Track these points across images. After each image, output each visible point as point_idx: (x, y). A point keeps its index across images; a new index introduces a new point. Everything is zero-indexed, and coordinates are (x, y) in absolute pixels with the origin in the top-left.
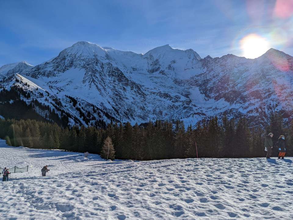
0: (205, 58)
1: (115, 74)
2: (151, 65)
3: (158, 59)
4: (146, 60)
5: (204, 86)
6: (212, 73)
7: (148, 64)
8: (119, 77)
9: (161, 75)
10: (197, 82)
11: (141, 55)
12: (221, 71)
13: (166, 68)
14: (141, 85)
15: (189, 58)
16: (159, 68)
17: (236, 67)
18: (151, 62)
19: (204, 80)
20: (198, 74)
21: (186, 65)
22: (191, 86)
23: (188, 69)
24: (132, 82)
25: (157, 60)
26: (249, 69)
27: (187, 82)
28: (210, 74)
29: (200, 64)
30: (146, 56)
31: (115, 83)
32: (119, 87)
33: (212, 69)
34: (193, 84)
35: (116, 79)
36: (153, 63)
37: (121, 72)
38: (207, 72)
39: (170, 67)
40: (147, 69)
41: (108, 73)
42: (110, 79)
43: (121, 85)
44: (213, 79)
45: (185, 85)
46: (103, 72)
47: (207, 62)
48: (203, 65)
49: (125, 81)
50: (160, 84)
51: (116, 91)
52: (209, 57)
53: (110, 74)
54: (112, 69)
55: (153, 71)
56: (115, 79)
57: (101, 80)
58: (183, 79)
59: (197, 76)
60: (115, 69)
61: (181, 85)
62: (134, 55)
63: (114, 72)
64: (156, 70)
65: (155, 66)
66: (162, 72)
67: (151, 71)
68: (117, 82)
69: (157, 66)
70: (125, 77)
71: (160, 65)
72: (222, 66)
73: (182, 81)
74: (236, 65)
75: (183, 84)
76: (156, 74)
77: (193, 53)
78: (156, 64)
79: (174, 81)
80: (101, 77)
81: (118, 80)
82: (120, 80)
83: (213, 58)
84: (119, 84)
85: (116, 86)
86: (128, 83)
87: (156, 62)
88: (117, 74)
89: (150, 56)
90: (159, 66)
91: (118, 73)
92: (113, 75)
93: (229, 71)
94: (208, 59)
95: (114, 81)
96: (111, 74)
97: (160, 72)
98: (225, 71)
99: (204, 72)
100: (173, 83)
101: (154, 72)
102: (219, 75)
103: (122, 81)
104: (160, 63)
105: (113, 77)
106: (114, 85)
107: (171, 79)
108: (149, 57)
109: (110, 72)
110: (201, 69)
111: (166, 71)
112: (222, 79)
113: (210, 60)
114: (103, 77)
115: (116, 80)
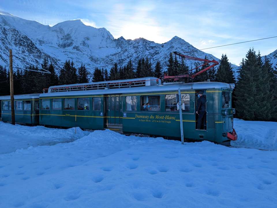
0: (118, 38)
1: (23, 43)
2: (62, 39)
3: (69, 33)
4: (55, 34)
5: (119, 66)
6: (126, 54)
7: (59, 38)
8: (28, 47)
9: (75, 51)
10: (112, 61)
11: (48, 27)
12: (134, 52)
13: (80, 44)
14: (56, 59)
15: (103, 37)
16: (71, 43)
17: (147, 50)
18: (61, 36)
19: (119, 60)
20: (113, 54)
21: (101, 44)
22: (107, 65)
23: (102, 47)
24: (46, 55)
25: (68, 35)
26: (159, 52)
27: (103, 60)
28: (124, 54)
29: (114, 44)
30: (55, 29)
31: (25, 54)
32: (30, 59)
33: (126, 50)
34: (109, 63)
35: (26, 49)
36: (63, 37)
37: (32, 42)
38: (122, 52)
39: (84, 44)
40: (57, 43)
41: (13, 42)
42: (17, 48)
43: (32, 57)
44: (128, 59)
45: (101, 63)
46: (7, 39)
47: (121, 43)
48: (117, 45)
49: (37, 53)
50: (77, 60)
51: (27, 64)
52: (122, 38)
53: (17, 42)
54: (19, 37)
55: (64, 46)
56: (24, 49)
57: (5, 49)
58: (98, 57)
59: (112, 55)
60: (22, 38)
61: (97, 63)
62: (40, 26)
63: (21, 40)
64: (69, 46)
65: (67, 40)
66: (76, 48)
67: (62, 46)
68: (27, 53)
69: (69, 41)
70: (36, 48)
71: (73, 40)
72: (135, 47)
73: (97, 59)
74: (147, 48)
75: (99, 62)
76: (70, 49)
77: (107, 32)
78: (67, 39)
79: (90, 58)
80: (5, 45)
81: (28, 51)
82: (30, 52)
83: (126, 39)
84: (30, 55)
85: (26, 57)
86: (41, 55)
87: (67, 37)
88: (26, 44)
89: (60, 29)
90: (71, 41)
91: (27, 42)
92: (21, 45)
93: (141, 53)
94: (122, 40)
95: (23, 52)
96: (19, 43)
97: (74, 48)
98: (138, 52)
99: (119, 52)
100: (90, 60)
101: (66, 47)
102: (133, 56)
103: (33, 52)
104: (73, 38)
105: (21, 47)
106: (23, 56)
107: (87, 56)
108: (58, 30)
109: (16, 40)
110: (115, 49)
111: (81, 47)
112: (135, 59)
113: (124, 41)
114: (7, 45)
115: (26, 51)
